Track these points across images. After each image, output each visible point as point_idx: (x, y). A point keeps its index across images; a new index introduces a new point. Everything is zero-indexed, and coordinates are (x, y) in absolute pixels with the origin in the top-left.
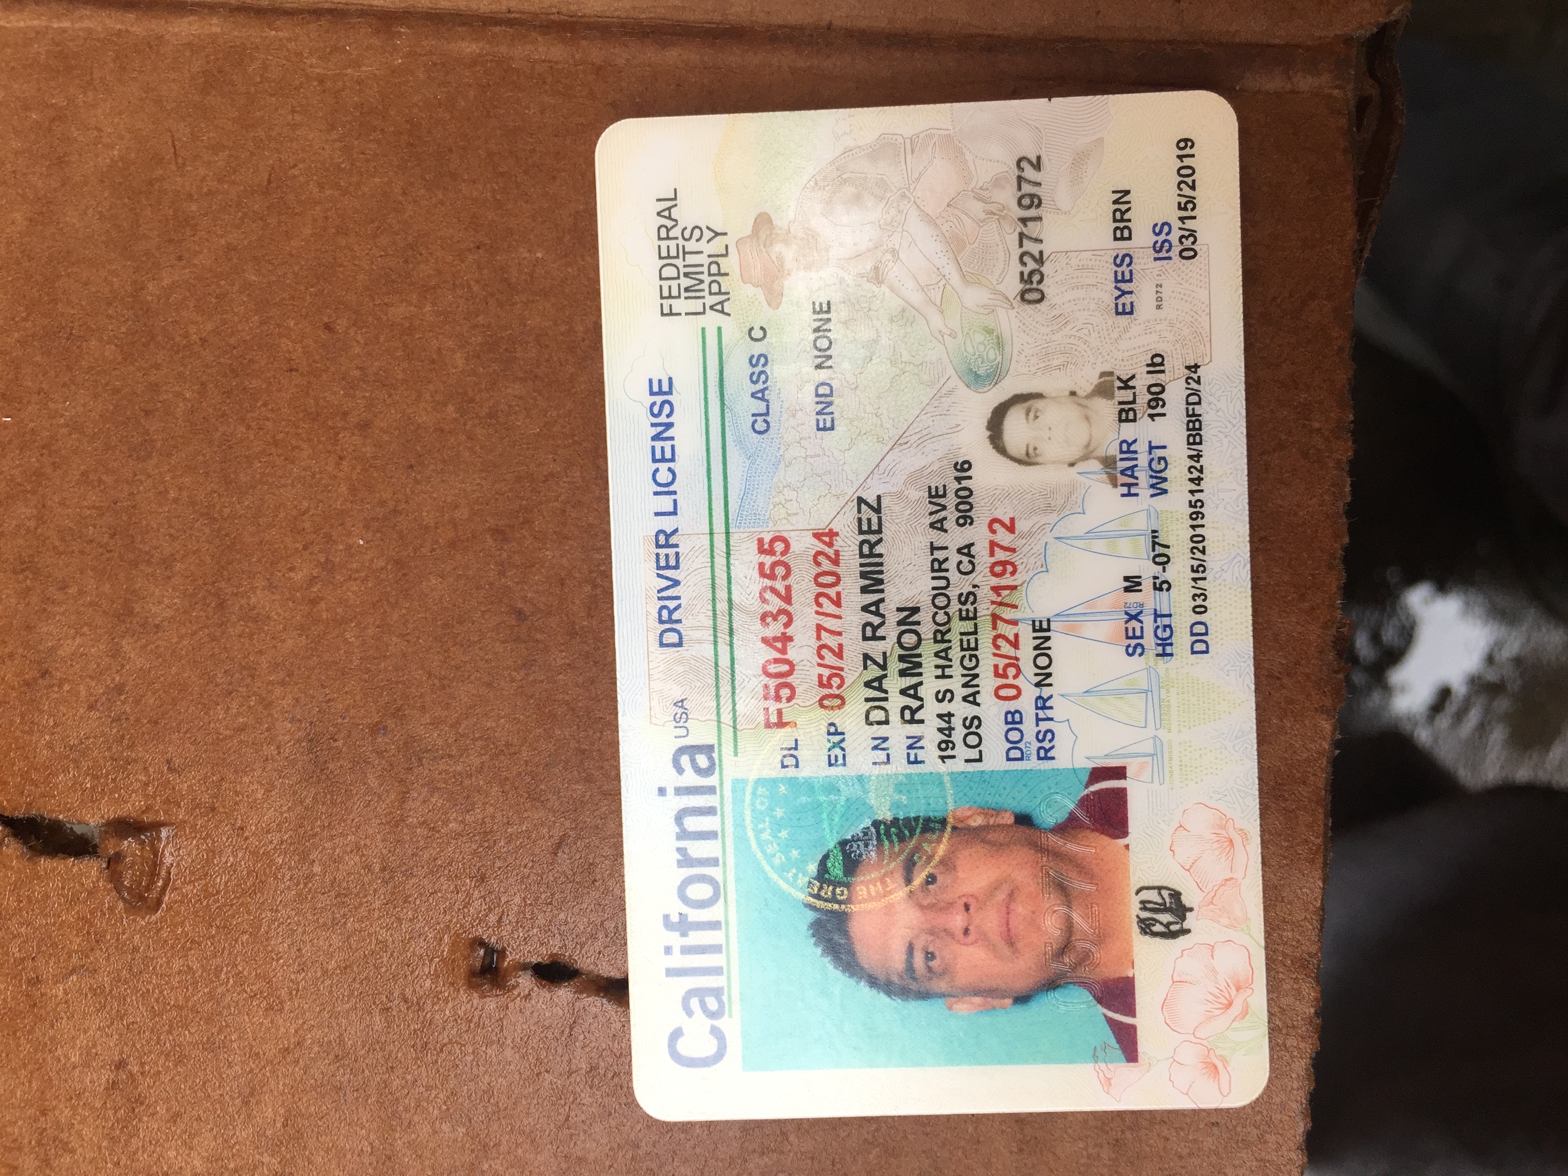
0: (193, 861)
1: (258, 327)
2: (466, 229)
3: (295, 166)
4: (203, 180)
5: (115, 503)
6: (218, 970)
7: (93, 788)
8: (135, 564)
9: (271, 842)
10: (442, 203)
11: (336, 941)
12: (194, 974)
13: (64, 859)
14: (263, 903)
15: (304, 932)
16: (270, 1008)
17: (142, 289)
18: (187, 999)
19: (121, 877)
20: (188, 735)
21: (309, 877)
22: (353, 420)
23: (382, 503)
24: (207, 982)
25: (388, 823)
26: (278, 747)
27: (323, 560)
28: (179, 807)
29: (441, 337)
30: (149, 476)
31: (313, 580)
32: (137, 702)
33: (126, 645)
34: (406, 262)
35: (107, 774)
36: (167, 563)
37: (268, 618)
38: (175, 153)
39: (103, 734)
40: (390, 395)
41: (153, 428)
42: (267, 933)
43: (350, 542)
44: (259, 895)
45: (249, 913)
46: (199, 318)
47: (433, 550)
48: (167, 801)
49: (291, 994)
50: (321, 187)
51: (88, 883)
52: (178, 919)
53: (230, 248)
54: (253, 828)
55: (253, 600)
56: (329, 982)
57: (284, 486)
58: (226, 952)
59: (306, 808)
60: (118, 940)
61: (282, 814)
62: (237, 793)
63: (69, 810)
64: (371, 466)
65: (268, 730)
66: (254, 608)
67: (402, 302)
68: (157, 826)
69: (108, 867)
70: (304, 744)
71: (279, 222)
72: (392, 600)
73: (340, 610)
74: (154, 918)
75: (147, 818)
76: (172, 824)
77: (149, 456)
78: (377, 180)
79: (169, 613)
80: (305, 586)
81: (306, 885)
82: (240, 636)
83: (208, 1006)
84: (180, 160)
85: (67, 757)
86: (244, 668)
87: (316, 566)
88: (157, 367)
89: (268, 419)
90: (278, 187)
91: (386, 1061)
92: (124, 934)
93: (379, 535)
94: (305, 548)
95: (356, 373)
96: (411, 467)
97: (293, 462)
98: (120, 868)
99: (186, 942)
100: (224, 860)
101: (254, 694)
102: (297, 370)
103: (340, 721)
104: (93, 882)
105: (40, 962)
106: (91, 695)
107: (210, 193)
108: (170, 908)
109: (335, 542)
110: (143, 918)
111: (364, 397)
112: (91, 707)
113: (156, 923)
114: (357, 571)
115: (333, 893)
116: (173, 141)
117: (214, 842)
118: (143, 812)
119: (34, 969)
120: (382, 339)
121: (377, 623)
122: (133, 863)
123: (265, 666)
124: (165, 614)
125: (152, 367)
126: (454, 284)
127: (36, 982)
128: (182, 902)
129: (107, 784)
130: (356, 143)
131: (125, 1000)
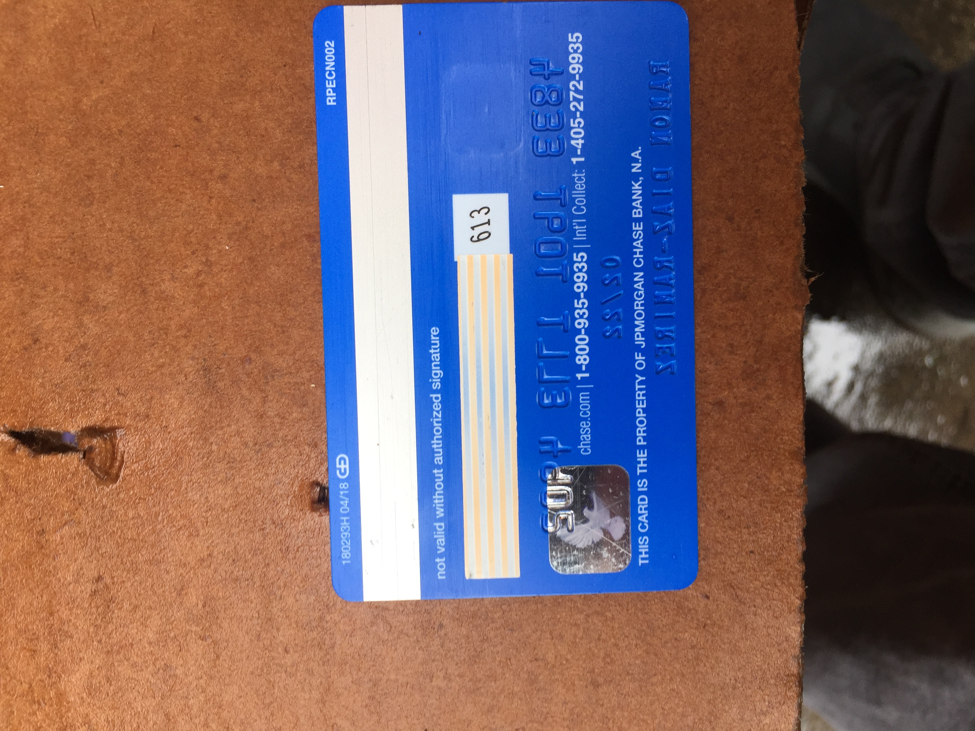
0: (137, 449)
1: (153, 122)
2: (276, 55)
3: (169, 22)
4: (113, 33)
5: (73, 233)
6: (157, 515)
7: (71, 409)
8: (88, 270)
9: (185, 434)
10: (260, 40)
11: (229, 491)
12: (142, 518)
13: (56, 454)
14: (182, 471)
15: (209, 486)
16: (191, 535)
17: (80, 102)
18: (138, 534)
19: (93, 461)
20: (129, 372)
21: (210, 452)
22: (216, 173)
23: (238, 223)
24: (151, 522)
25: (256, 416)
26: (186, 376)
27: (204, 260)
28: (127, 416)
29: (266, 121)
30: (93, 216)
31: (199, 273)
32: (95, 355)
33: (86, 319)
34: (242, 77)
35: (80, 400)
36: (108, 268)
37: (174, 297)
38: (94, 19)
39: (75, 375)
40: (238, 158)
41: (94, 186)
42: (186, 489)
43: (220, 248)
44: (180, 466)
45: (174, 478)
46: (117, 118)
47: (271, 250)
48: (119, 414)
49: (203, 525)
50: (186, 34)
51: (72, 468)
52: (129, 486)
53: (132, 74)
54: (173, 426)
55: (163, 287)
56: (226, 516)
57: (178, 217)
58: (161, 504)
59: (205, 411)
60: (93, 501)
61: (190, 416)
62: (162, 406)
63: (57, 424)
64: (230, 201)
65: (178, 365)
66: (164, 292)
67: (241, 101)
68: (113, 429)
69: (84, 457)
70: (201, 372)
71: (162, 57)
72: (249, 281)
73: (217, 290)
74: (114, 486)
75: (107, 425)
76: (123, 428)
77: (92, 204)
78: (220, 28)
79: (111, 299)
80: (194, 277)
81: (208, 458)
82: (157, 309)
83: (152, 538)
84: (97, 23)
85: (53, 392)
86: (161, 329)
87: (201, 264)
88: (93, 149)
89: (164, 177)
90: (159, 36)
91: (264, 560)
92: (96, 497)
93: (237, 243)
94: (193, 253)
95: (216, 145)
96: (254, 200)
97: (181, 202)
98: (93, 455)
99: (136, 500)
100: (156, 447)
101: (168, 344)
102: (179, 146)
103: (222, 357)
104: (75, 468)
105: (45, 519)
106: (67, 352)
107: (118, 42)
108: (124, 479)
109: (211, 249)
110: (108, 487)
111: (222, 160)
112: (66, 360)
113: (116, 489)
114: (226, 266)
115: (225, 462)
116: (92, 11)
117: (149, 437)
118: (104, 422)
119: (41, 525)
120: (230, 124)
121: (240, 296)
122: (100, 452)
123: (173, 327)
124: (109, 299)
125: (89, 149)
126: (272, 89)
127: (42, 532)
128: (132, 475)
129: (80, 406)
130: (205, 7)
131: (99, 538)
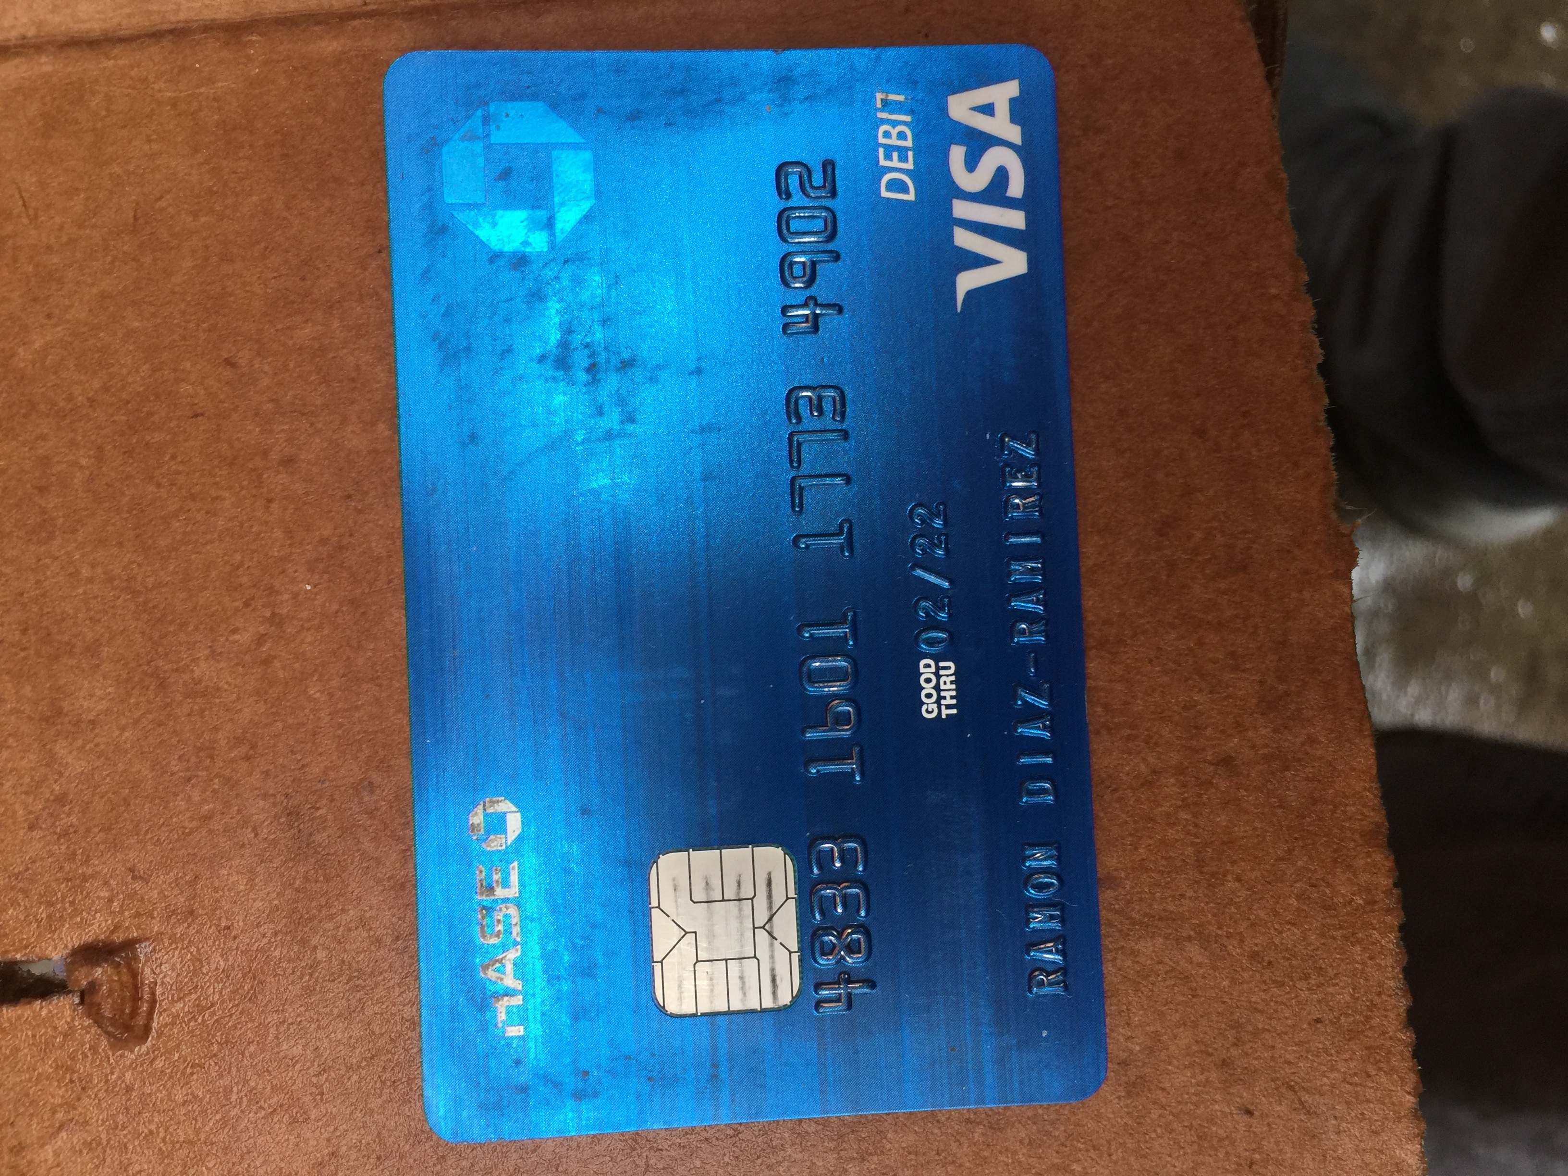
0: (178, 975)
1: (150, 376)
2: (362, 235)
3: (161, 197)
4: (61, 228)
5: (22, 594)
6: (228, 1091)
7: (49, 917)
8: (55, 658)
9: (264, 936)
10: (330, 211)
11: (356, 1031)
12: (201, 1100)
13: (29, 1003)
14: (266, 1006)
15: (319, 1027)
16: (295, 1121)
17: (12, 356)
18: (197, 1132)
19: (100, 1009)
20: (150, 836)
21: (314, 966)
22: (274, 456)
23: (324, 541)
24: (218, 1106)
25: (392, 888)
26: (254, 829)
27: (268, 614)
28: (153, 918)
29: (356, 353)
30: (56, 558)
31: (261, 640)
32: (84, 812)
33: (61, 749)
34: (303, 279)
35: (63, 898)
36: (92, 649)
37: (218, 689)
38: (24, 205)
39: (51, 854)
40: (312, 424)
41: (51, 505)
42: (277, 1037)
43: (295, 589)
44: (260, 997)
45: (252, 1020)
46: (82, 378)
47: (390, 582)
48: (138, 915)
49: (315, 1100)
50: (195, 215)
51: (62, 1025)
52: (171, 1044)
53: (104, 296)
54: (241, 924)
55: (197, 673)
56: (355, 1078)
57: (211, 542)
58: (234, 1070)
59: (297, 890)
60: (107, 1081)
61: (270, 902)
62: (216, 890)
63: (26, 947)
64: (305, 504)
65: (239, 812)
66: (200, 681)
67: (307, 321)
68: (130, 945)
69: (82, 1002)
70: (282, 820)
71: (155, 260)
72: (354, 643)
73: (297, 665)
74: (144, 1048)
75: (119, 938)
76: (147, 939)
77: (51, 537)
78: (254, 198)
79: (103, 705)
80: (253, 647)
81: (311, 975)
82: (189, 715)
83: (223, 1136)
84: (31, 212)
85: (13, 888)
86: (201, 749)
87: (262, 623)
88: (43, 438)
89: (179, 473)
90: (147, 223)
91: (435, 1152)
92: (112, 1073)
93: (326, 576)
94: (247, 604)
95: (270, 406)
96: (349, 497)
97: (215, 515)
98: (97, 999)
99: (186, 1068)
100: (213, 967)
101: (217, 775)
102: (202, 415)
103: (319, 786)
104: (68, 1023)
105: (21, 1126)
106: (31, 812)
107: (72, 241)
108: (160, 1034)
109: (278, 593)
110: (132, 1052)
111: (282, 430)
112: (31, 828)
113: (148, 1053)
114: (309, 620)
115: (344, 978)
116: (20, 192)
117: (198, 950)
118: (112, 932)
119: (16, 1135)
120: (292, 365)
121: (342, 672)
122: (111, 991)
123: (223, 743)
124: (100, 707)
125: (37, 439)
126: (361, 295)
127: (18, 1149)
128: (173, 1024)
129: (65, 909)
130: (225, 163)
131: (126, 1148)
